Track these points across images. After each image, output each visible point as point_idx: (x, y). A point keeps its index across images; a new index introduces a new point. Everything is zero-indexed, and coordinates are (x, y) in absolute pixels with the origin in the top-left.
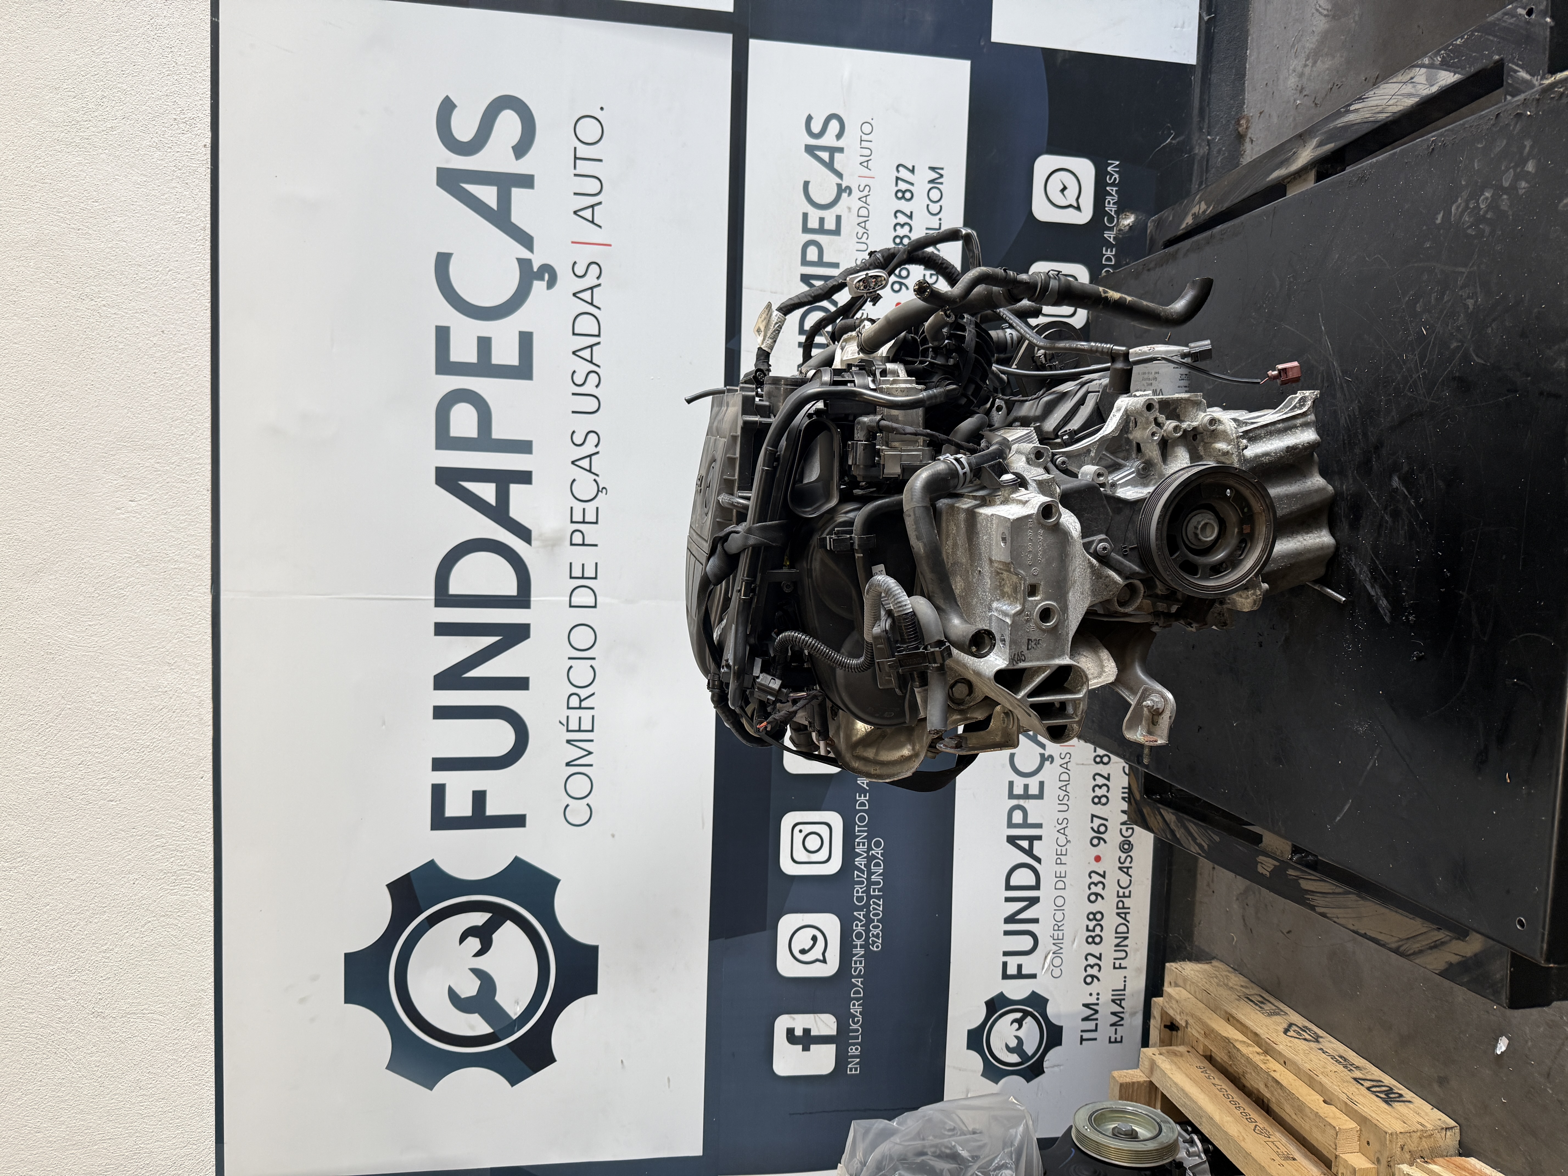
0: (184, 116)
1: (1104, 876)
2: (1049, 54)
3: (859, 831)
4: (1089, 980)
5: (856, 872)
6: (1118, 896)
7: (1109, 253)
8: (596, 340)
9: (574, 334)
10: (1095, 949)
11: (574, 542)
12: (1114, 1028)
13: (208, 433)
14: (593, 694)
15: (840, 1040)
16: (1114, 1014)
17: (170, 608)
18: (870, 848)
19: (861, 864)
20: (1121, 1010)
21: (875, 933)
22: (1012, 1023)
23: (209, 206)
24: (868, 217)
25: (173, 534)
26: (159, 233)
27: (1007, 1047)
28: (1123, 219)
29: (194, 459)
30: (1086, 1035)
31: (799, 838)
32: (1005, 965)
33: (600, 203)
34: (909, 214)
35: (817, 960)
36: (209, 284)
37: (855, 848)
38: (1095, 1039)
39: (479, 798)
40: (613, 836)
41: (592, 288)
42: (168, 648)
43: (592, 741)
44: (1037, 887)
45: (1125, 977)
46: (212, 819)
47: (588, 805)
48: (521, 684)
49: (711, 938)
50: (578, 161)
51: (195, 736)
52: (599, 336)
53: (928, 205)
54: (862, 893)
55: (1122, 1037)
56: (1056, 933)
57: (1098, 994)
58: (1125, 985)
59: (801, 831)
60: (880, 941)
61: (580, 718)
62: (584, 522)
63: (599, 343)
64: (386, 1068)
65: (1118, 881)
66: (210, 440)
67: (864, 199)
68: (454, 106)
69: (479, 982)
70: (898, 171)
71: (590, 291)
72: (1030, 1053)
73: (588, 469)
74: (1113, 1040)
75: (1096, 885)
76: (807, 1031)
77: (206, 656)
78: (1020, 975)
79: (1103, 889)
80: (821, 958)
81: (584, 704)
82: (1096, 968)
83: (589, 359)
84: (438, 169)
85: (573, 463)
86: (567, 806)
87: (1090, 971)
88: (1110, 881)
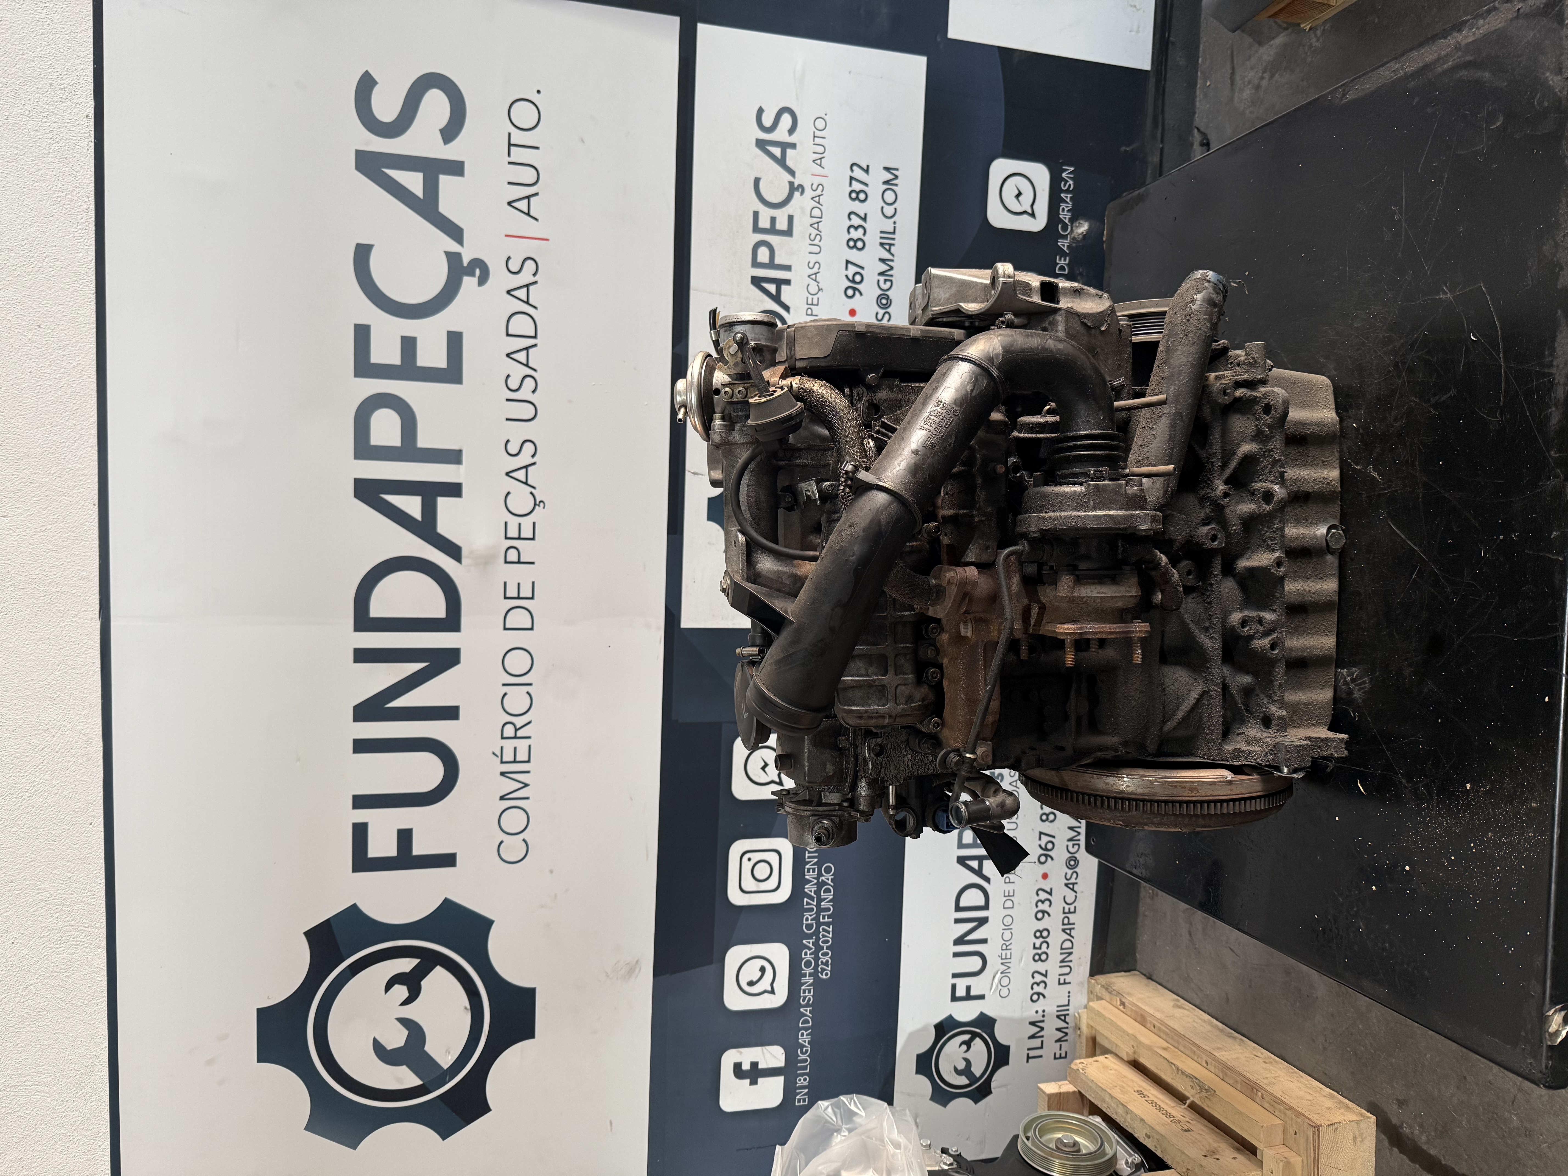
0: (62, 82)
1: (1050, 894)
2: (1005, 53)
3: (809, 857)
4: (1035, 997)
5: (805, 899)
6: (1064, 913)
7: (1062, 262)
8: (531, 342)
9: (508, 335)
10: (1041, 967)
11: (508, 559)
12: (1058, 1044)
13: (94, 441)
14: (529, 723)
15: (788, 1071)
16: (1059, 1030)
17: (51, 637)
18: (820, 874)
19: (811, 891)
20: (1065, 1025)
21: (824, 961)
22: (960, 1045)
23: (93, 185)
24: (821, 218)
25: (54, 554)
26: (33, 214)
27: (955, 1069)
28: (1077, 227)
29: (78, 470)
30: (1032, 1053)
31: (747, 866)
32: (954, 987)
33: (536, 194)
34: (863, 216)
35: (765, 992)
36: (94, 273)
37: (805, 875)
38: (1041, 1056)
39: (405, 837)
40: (551, 872)
41: (527, 286)
42: (49, 680)
43: (528, 772)
44: (986, 907)
45: (1069, 992)
46: (104, 869)
47: (524, 840)
48: (450, 713)
49: (655, 975)
50: (512, 148)
51: (83, 779)
52: (535, 337)
53: (882, 208)
54: (811, 920)
55: (1066, 1053)
56: (1004, 953)
57: (1044, 1011)
58: (1069, 1000)
59: (749, 859)
60: (829, 969)
61: (515, 748)
62: (519, 538)
63: (535, 345)
64: (306, 1129)
65: (1064, 897)
66: (96, 448)
67: (817, 199)
68: (374, 83)
69: (407, 1032)
70: (852, 170)
71: (525, 289)
72: (978, 1074)
73: (524, 480)
74: (1058, 1056)
75: (1043, 902)
76: (754, 1065)
77: (95, 689)
78: (968, 997)
79: (1050, 906)
80: (770, 989)
81: (519, 734)
82: (1042, 985)
83: (525, 362)
84: (357, 151)
85: (507, 474)
86: (501, 842)
87: (1037, 989)
88: (1056, 898)
